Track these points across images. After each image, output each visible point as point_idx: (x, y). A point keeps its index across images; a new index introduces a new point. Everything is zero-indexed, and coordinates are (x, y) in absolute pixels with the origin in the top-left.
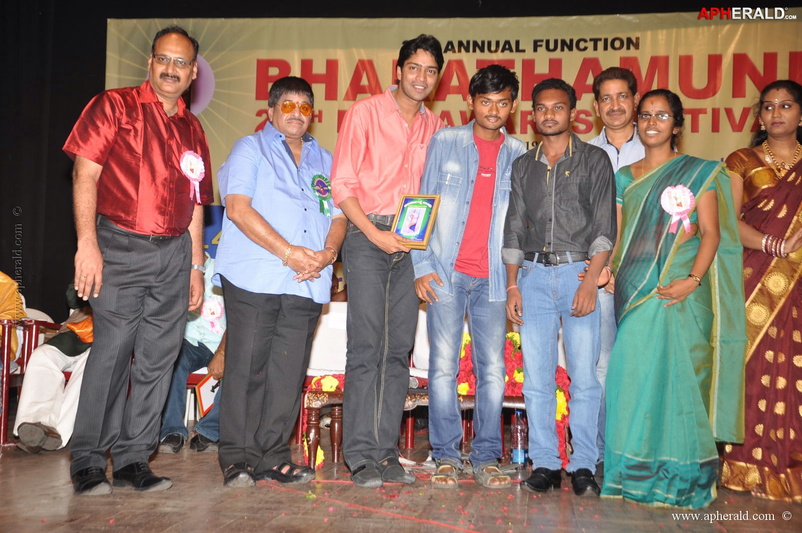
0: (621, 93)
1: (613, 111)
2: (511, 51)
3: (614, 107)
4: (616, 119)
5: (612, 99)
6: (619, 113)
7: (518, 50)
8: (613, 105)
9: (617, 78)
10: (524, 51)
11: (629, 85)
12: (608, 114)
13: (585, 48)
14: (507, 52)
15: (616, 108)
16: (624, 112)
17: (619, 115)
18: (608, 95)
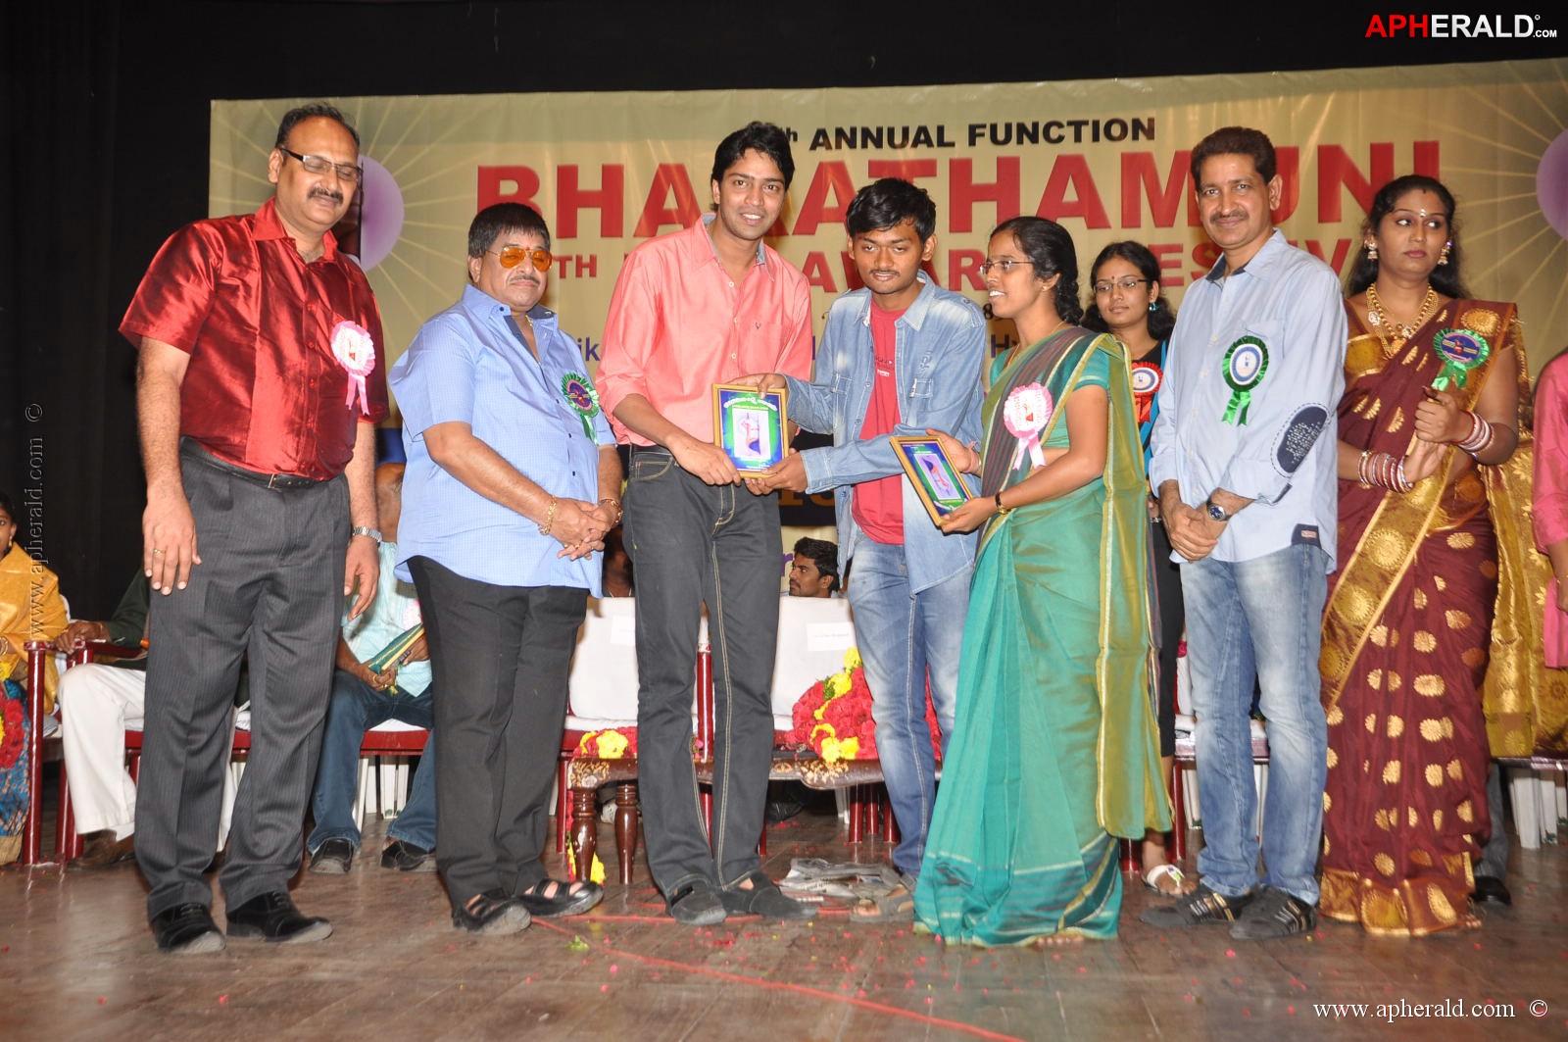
0: (1237, 181)
1: (1222, 216)
2: (929, 143)
3: (1223, 208)
4: (1229, 231)
5: (1221, 192)
6: (1235, 218)
7: (941, 143)
8: (1221, 205)
9: (1231, 151)
10: (952, 145)
11: (1256, 163)
12: (1214, 219)
13: (1061, 139)
14: (922, 147)
15: (1227, 211)
16: (1245, 216)
17: (1236, 222)
18: (1212, 186)
